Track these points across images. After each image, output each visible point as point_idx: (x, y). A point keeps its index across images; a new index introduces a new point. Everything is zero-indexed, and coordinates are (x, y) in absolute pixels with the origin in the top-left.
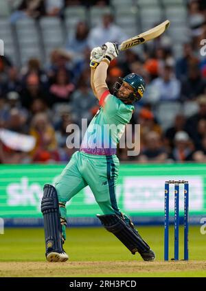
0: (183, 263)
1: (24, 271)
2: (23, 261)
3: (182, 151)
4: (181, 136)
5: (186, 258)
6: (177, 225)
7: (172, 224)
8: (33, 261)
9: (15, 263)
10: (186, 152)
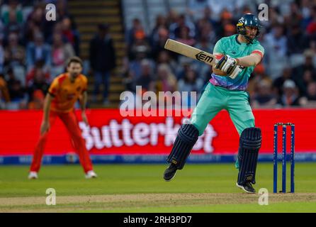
0: (290, 195)
1: (152, 202)
2: (151, 193)
3: (289, 97)
4: (289, 84)
5: (292, 191)
6: (285, 162)
7: (280, 160)
8: (159, 193)
9: (143, 195)
10: (293, 98)
